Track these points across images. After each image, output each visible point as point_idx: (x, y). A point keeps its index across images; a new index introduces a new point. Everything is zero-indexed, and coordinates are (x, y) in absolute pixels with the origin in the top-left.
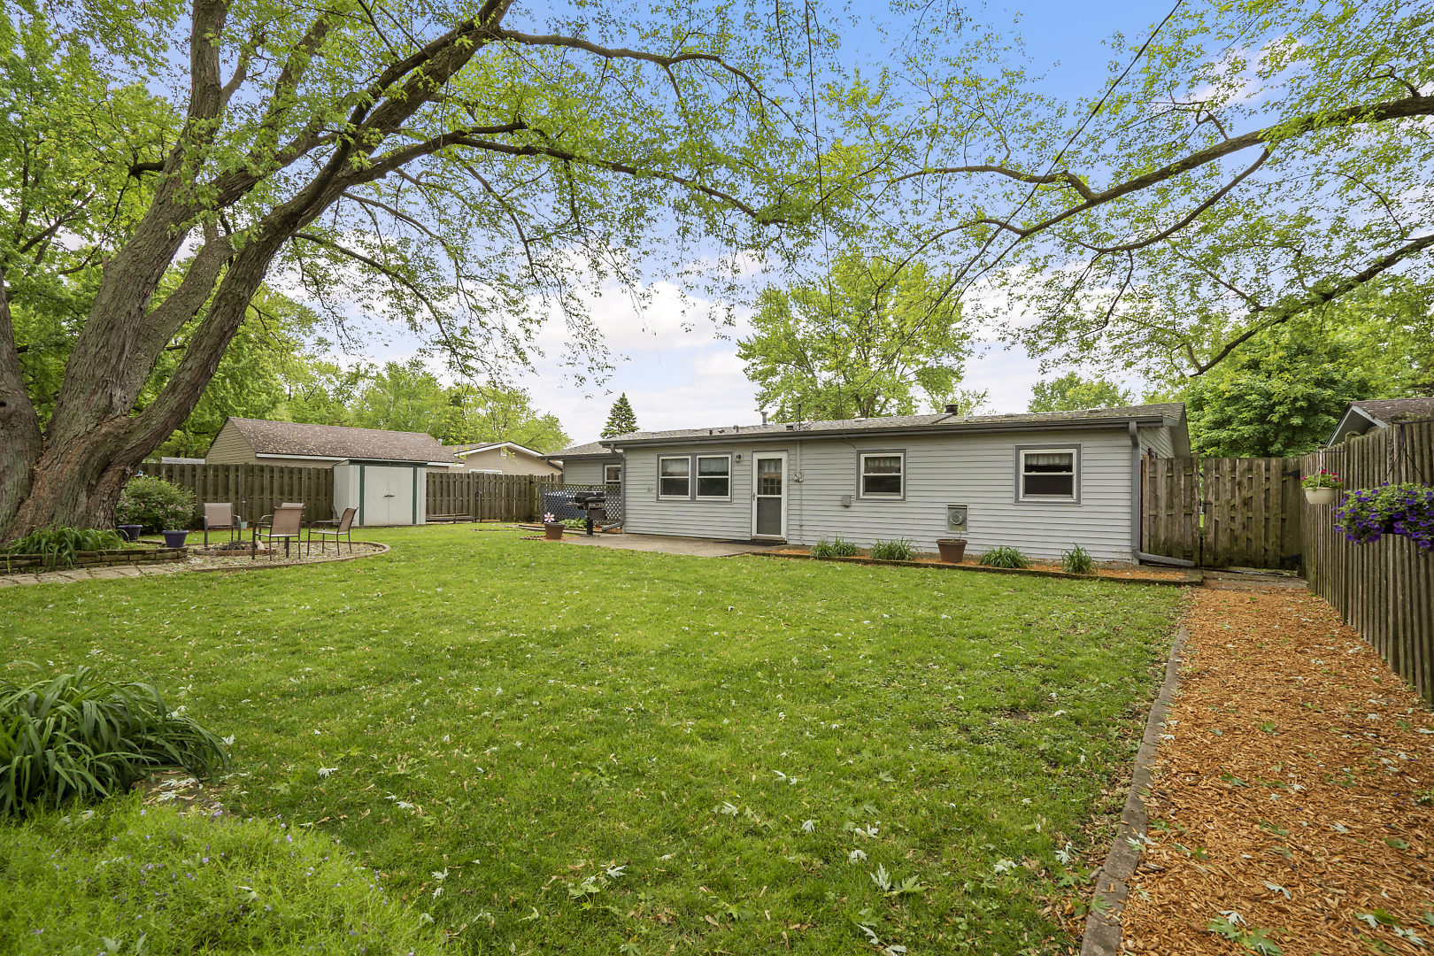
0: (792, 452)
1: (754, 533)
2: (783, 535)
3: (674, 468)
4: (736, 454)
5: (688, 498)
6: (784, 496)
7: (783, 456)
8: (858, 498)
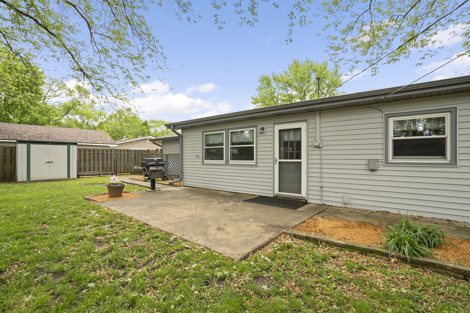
0: (310, 121)
1: (277, 191)
2: (303, 194)
3: (213, 140)
4: (260, 127)
5: (223, 162)
6: (303, 160)
7: (303, 126)
8: (387, 162)
